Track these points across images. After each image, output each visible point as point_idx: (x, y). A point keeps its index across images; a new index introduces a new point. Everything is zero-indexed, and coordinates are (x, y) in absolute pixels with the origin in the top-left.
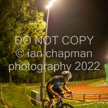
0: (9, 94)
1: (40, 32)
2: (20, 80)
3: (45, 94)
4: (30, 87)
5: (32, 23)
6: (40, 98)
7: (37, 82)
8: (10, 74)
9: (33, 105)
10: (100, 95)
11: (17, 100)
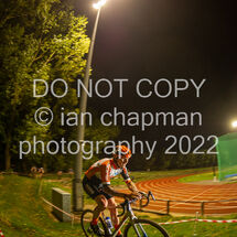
0: (4, 197)
1: (76, 59)
3: (83, 197)
4: (50, 181)
5: (60, 40)
6: (72, 206)
8: (7, 153)
9: (56, 220)
10: (203, 204)
11: (20, 210)
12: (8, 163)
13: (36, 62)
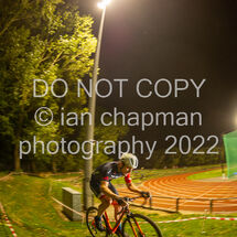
1: (83, 59)
2: (38, 166)
4: (60, 180)
5: (67, 41)
7: (74, 170)
9: (66, 219)
10: (212, 201)
11: (31, 210)
12: (18, 164)
13: (43, 63)
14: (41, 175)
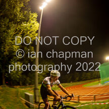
1: (33, 33)
3: (39, 96)
4: (23, 89)
5: (25, 24)
6: (34, 100)
9: (27, 107)
10: (95, 96)
12: (4, 82)
13: (14, 35)
14: (15, 87)
